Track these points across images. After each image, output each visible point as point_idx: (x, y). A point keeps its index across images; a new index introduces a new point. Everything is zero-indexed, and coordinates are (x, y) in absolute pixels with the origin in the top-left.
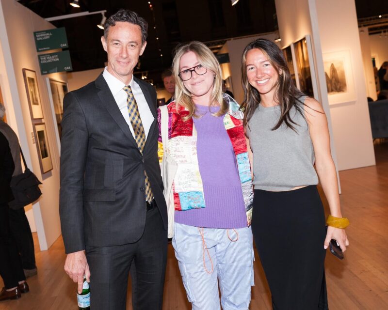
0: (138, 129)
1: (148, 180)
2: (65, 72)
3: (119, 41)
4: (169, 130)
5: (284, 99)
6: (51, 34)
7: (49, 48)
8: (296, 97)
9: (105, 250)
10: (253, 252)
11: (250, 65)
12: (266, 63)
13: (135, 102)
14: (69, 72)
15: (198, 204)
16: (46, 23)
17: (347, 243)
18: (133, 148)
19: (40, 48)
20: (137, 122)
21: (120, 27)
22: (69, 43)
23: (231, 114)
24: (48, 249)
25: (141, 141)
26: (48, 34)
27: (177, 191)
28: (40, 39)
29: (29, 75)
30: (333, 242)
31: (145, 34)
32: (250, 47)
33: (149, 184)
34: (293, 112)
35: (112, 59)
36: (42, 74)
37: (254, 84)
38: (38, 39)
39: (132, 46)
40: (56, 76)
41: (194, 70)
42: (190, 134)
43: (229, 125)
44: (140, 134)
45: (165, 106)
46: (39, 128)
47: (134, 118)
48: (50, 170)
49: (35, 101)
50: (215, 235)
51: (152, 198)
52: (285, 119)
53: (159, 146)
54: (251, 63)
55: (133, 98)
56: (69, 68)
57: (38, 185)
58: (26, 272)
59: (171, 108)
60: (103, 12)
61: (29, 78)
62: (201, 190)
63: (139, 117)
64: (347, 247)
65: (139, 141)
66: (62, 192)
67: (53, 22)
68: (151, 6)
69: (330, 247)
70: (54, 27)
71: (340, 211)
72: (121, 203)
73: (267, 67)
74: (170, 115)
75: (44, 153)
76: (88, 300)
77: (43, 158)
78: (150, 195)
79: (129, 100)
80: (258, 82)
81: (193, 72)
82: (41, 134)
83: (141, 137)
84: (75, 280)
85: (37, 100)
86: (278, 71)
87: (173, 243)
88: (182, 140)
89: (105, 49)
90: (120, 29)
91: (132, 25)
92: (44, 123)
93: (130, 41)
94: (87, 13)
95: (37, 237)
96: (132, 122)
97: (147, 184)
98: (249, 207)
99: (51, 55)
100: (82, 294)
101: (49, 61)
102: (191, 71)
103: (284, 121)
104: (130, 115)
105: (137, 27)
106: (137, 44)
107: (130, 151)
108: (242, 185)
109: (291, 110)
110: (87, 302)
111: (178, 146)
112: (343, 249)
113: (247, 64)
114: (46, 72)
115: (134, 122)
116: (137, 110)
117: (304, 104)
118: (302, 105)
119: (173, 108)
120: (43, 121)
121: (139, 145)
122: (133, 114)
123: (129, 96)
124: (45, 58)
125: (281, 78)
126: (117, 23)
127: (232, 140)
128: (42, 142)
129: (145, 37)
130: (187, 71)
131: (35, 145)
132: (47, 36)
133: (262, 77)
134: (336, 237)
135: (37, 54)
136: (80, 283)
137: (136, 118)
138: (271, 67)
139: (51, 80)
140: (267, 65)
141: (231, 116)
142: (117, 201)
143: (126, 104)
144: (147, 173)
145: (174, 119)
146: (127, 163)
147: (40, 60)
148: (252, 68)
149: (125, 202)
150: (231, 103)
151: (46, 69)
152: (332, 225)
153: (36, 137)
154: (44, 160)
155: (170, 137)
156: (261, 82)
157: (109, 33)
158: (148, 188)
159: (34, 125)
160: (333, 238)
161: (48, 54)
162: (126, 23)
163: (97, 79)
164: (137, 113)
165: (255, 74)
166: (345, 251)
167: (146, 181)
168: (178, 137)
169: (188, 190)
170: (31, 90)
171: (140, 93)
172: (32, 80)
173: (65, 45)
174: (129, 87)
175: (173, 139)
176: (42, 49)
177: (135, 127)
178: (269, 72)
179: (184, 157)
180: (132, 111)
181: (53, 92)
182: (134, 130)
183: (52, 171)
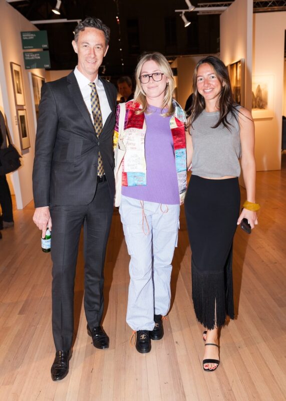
0: (98, 118)
1: (101, 159)
2: (44, 69)
3: (88, 43)
4: (125, 123)
5: (224, 106)
6: (35, 35)
7: (32, 47)
8: (233, 105)
9: (63, 208)
10: (179, 222)
11: (200, 76)
12: (213, 75)
13: (97, 96)
14: (47, 69)
15: (142, 182)
16: (31, 25)
17: (256, 223)
18: (91, 132)
19: (26, 46)
20: (97, 112)
21: (89, 31)
22: (49, 45)
23: (177, 117)
24: (24, 209)
25: (99, 128)
26: (32, 35)
27: (125, 171)
28: (26, 38)
29: (16, 68)
30: (245, 220)
31: (107, 38)
32: (201, 62)
33: (101, 162)
34: (229, 117)
35: (81, 59)
36: (26, 68)
37: (201, 92)
38: (24, 38)
39: (98, 48)
40: (37, 72)
41: (152, 76)
42: (141, 127)
43: (174, 125)
44: (99, 122)
45: (124, 104)
46: (21, 113)
47: (95, 109)
48: (28, 148)
49: (19, 91)
50: (152, 207)
51: (103, 173)
52: (223, 121)
53: (115, 134)
54: (201, 75)
55: (96, 93)
56: (48, 66)
57: (19, 158)
58: (5, 224)
59: (129, 106)
60: (78, 21)
61: (15, 71)
62: (145, 172)
63: (99, 109)
64: (255, 225)
65: (97, 127)
66: (35, 161)
67: (36, 25)
68: (118, 20)
69: (241, 224)
70: (37, 30)
71: (254, 198)
72: (78, 174)
73: (213, 79)
74: (127, 111)
75: (24, 134)
76: (49, 243)
77: (23, 137)
78: (102, 171)
79: (93, 94)
80: (205, 91)
81: (151, 78)
82: (22, 119)
83: (99, 125)
84: (40, 229)
85: (20, 90)
86: (221, 83)
87: (120, 211)
88: (134, 131)
89: (76, 51)
90: (88, 33)
91: (98, 30)
92: (25, 110)
93: (97, 43)
94: (65, 20)
95: (15, 199)
96: (93, 112)
97: (100, 162)
98: (183, 191)
99: (34, 53)
100: (45, 239)
101: (32, 58)
102: (150, 77)
103: (222, 123)
104: (92, 106)
105: (101, 32)
106: (102, 47)
107: (89, 134)
108: (178, 173)
109: (228, 115)
110: (48, 245)
111: (131, 136)
112: (252, 226)
113: (198, 75)
114: (29, 67)
115: (95, 112)
116: (98, 103)
117: (239, 112)
118: (237, 112)
119: (130, 106)
120: (25, 107)
121: (97, 131)
122: (94, 106)
123: (93, 91)
124: (29, 56)
125: (223, 89)
126: (86, 28)
127: (174, 138)
128: (23, 125)
129: (108, 41)
130: (146, 76)
131: (17, 126)
132: (32, 37)
133: (207, 87)
134: (247, 217)
135: (23, 51)
136: (44, 231)
137: (97, 109)
138: (216, 79)
139: (33, 75)
140: (213, 77)
141: (175, 118)
142: (75, 172)
143: (90, 97)
144: (101, 153)
145: (129, 115)
146: (85, 144)
147: (25, 57)
148: (201, 79)
149: (81, 173)
150: (177, 108)
151: (29, 64)
152: (246, 208)
153: (18, 120)
154: (24, 139)
155: (125, 129)
156: (207, 91)
157: (79, 37)
158: (100, 165)
159: (17, 110)
160: (245, 218)
161: (31, 52)
162: (94, 29)
163: (69, 75)
164: (98, 106)
165: (203, 84)
166: (253, 229)
167: (99, 160)
168: (131, 129)
169: (135, 171)
170: (16, 81)
171: (102, 90)
172: (17, 73)
173: (46, 46)
174: (94, 84)
175: (127, 130)
176: (27, 47)
177: (95, 116)
178: (214, 84)
179: (134, 145)
180: (94, 103)
181: (34, 86)
182: (94, 118)
183: (30, 148)
